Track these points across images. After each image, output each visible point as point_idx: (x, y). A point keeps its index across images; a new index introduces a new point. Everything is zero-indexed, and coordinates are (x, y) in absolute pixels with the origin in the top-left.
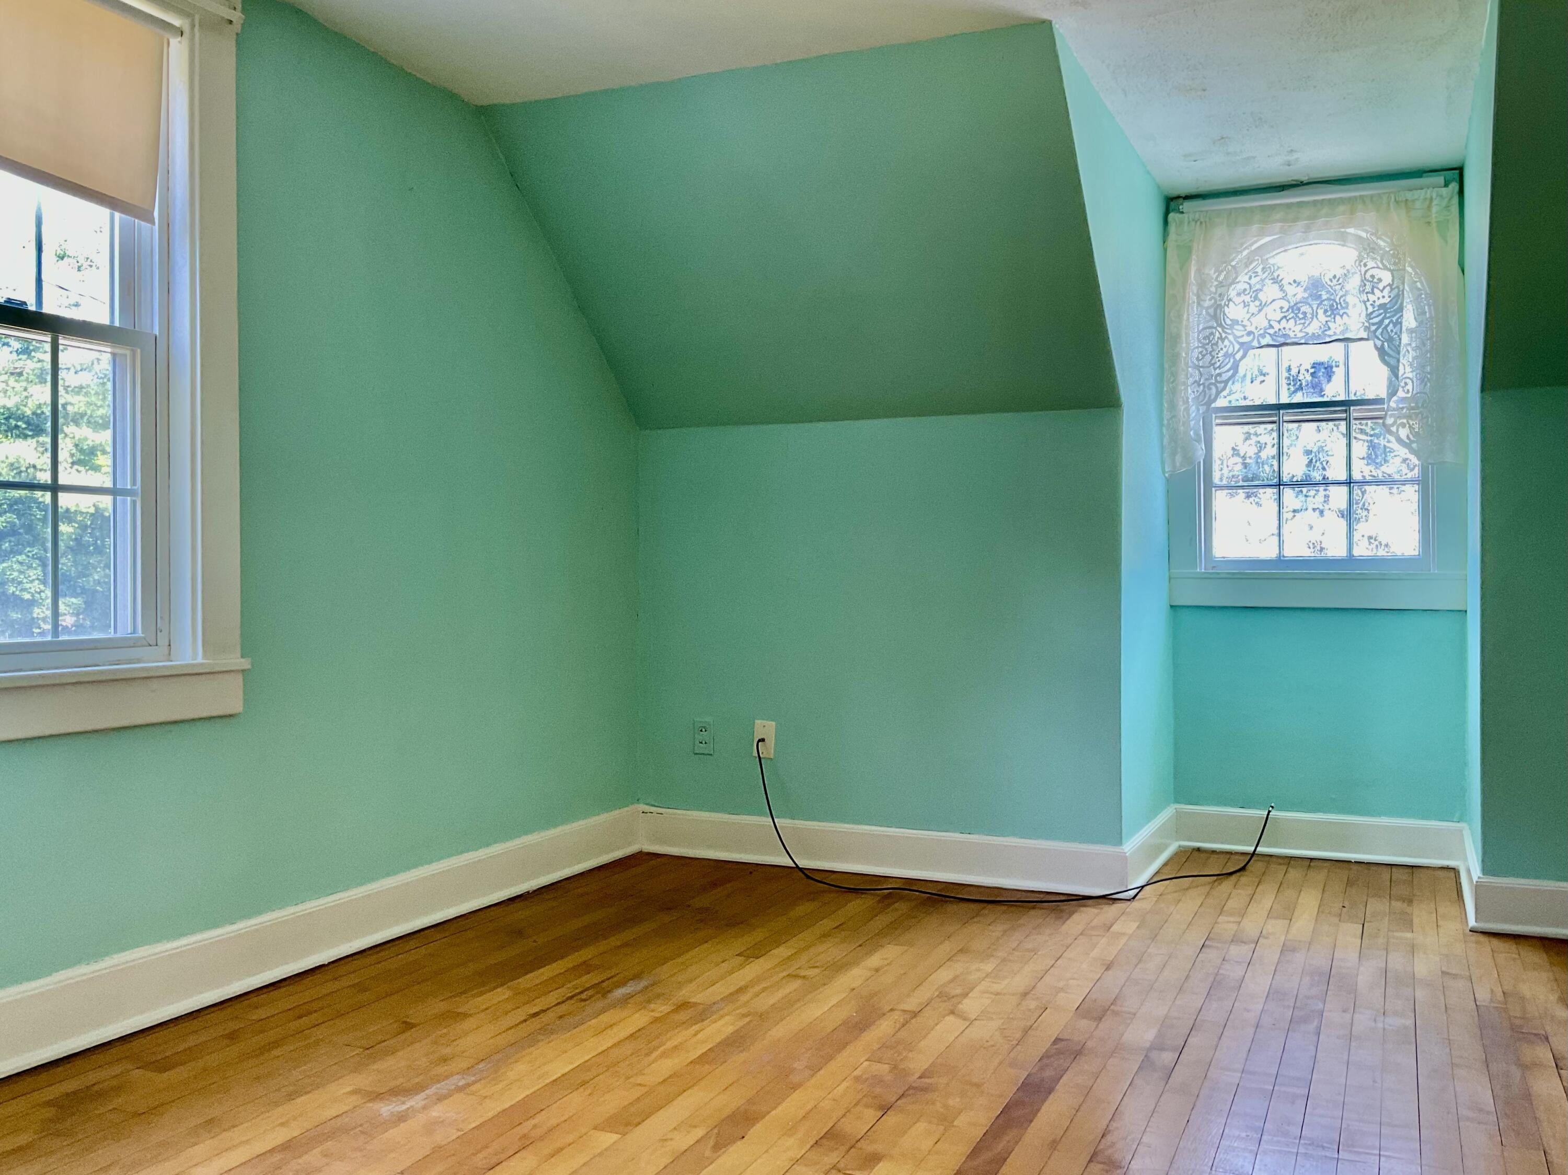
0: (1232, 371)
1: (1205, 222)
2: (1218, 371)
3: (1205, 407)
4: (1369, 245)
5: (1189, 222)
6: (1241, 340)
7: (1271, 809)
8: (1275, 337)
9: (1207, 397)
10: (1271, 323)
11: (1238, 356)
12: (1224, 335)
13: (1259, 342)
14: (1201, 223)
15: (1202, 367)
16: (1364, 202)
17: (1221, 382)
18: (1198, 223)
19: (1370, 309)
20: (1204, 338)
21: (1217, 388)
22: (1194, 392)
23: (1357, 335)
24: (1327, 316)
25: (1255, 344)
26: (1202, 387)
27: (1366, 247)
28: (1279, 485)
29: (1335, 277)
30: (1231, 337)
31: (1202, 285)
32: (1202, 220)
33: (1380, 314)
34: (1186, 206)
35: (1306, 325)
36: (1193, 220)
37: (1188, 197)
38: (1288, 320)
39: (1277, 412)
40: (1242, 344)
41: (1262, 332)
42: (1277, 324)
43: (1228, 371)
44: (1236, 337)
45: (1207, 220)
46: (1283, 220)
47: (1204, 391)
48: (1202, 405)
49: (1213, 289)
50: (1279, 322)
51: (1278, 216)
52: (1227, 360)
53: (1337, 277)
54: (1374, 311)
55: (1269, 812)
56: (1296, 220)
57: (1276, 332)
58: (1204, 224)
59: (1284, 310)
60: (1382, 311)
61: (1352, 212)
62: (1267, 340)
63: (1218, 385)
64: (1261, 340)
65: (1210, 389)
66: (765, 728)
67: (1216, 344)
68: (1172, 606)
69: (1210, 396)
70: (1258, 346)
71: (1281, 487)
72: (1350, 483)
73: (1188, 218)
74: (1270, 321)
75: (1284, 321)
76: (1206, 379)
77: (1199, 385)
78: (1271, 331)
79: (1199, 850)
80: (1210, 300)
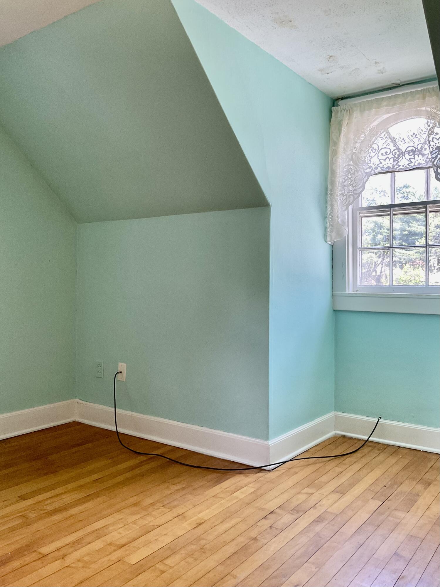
0: (362, 188)
1: (349, 110)
2: (354, 188)
3: (346, 207)
4: (431, 115)
5: (341, 111)
6: (366, 171)
7: (380, 418)
8: (383, 169)
9: (348, 202)
10: (381, 161)
11: (365, 180)
12: (358, 169)
13: (374, 172)
14: (347, 110)
15: (345, 186)
16: (429, 92)
17: (356, 194)
18: (346, 111)
19: (431, 150)
20: (346, 171)
21: (354, 197)
22: (340, 199)
23: (427, 165)
24: (410, 155)
25: (373, 173)
26: (345, 197)
27: (430, 116)
28: (390, 248)
29: (414, 134)
30: (362, 170)
31: (347, 143)
32: (347, 109)
33: (437, 152)
34: (341, 102)
35: (399, 161)
36: (343, 109)
37: (343, 98)
38: (390, 159)
39: (389, 209)
40: (366, 173)
41: (376, 166)
42: (384, 161)
43: (360, 188)
44: (364, 170)
45: (350, 108)
46: (387, 106)
47: (346, 199)
48: (344, 206)
49: (352, 145)
50: (385, 160)
51: (385, 104)
52: (360, 182)
53: (415, 134)
54: (433, 151)
55: (379, 420)
56: (394, 105)
57: (383, 166)
58: (348, 111)
59: (387, 154)
60: (437, 150)
61: (424, 98)
62: (379, 170)
63: (355, 195)
64: (375, 170)
65: (349, 197)
66: (122, 367)
67: (354, 174)
68: (334, 310)
69: (350, 201)
70: (374, 174)
71: (392, 249)
72: (426, 246)
73: (341, 108)
74: (380, 160)
75: (388, 159)
76: (348, 193)
77: (344, 195)
78: (381, 165)
79: (344, 436)
80: (350, 151)
